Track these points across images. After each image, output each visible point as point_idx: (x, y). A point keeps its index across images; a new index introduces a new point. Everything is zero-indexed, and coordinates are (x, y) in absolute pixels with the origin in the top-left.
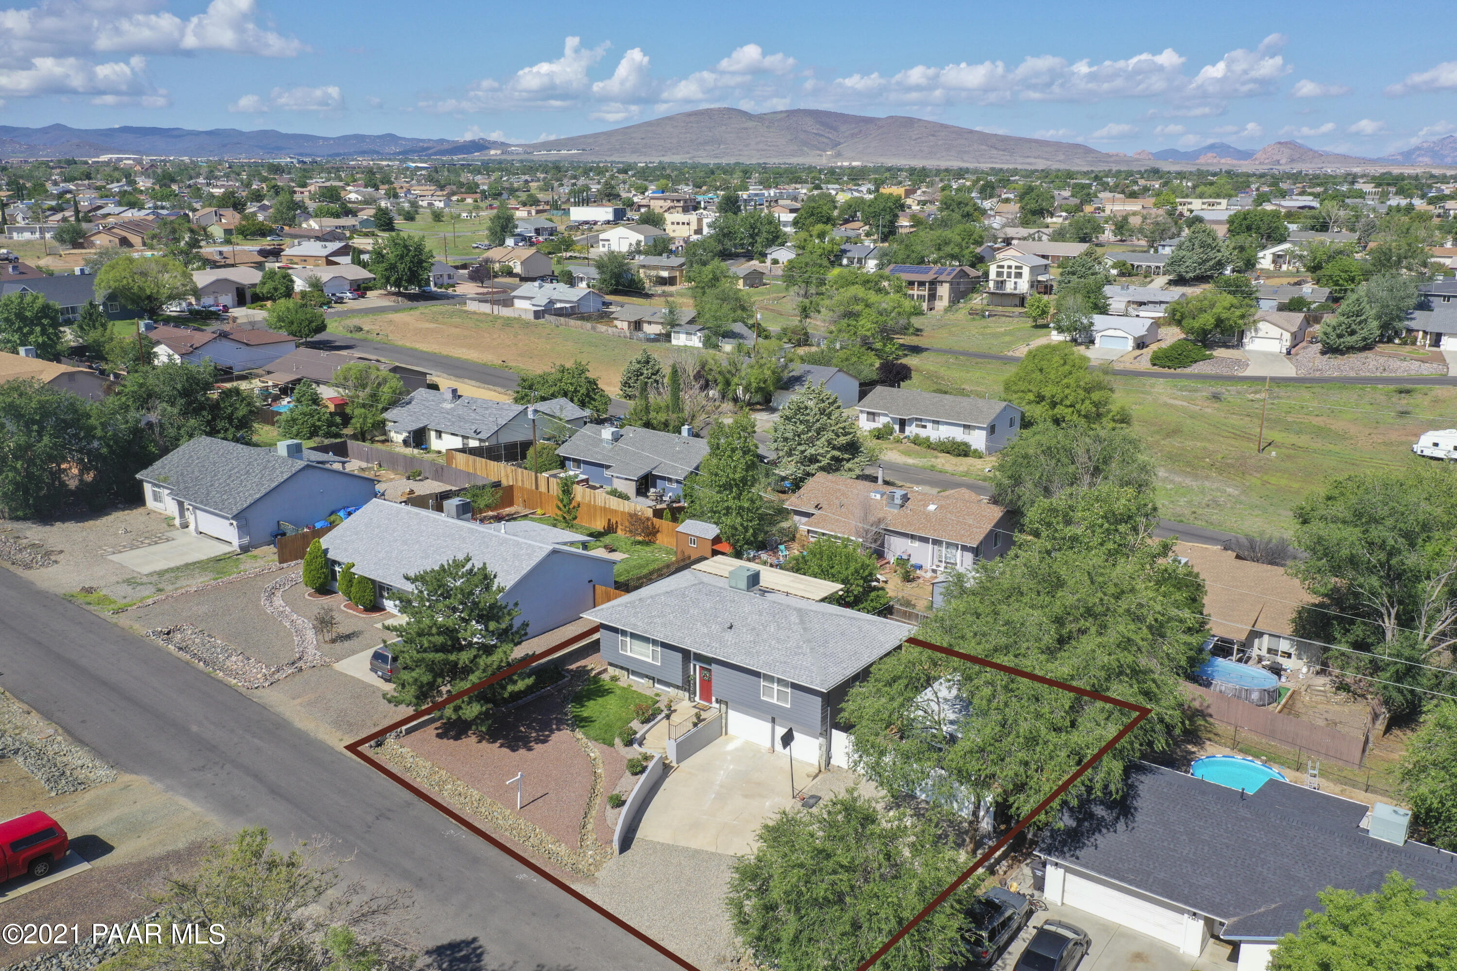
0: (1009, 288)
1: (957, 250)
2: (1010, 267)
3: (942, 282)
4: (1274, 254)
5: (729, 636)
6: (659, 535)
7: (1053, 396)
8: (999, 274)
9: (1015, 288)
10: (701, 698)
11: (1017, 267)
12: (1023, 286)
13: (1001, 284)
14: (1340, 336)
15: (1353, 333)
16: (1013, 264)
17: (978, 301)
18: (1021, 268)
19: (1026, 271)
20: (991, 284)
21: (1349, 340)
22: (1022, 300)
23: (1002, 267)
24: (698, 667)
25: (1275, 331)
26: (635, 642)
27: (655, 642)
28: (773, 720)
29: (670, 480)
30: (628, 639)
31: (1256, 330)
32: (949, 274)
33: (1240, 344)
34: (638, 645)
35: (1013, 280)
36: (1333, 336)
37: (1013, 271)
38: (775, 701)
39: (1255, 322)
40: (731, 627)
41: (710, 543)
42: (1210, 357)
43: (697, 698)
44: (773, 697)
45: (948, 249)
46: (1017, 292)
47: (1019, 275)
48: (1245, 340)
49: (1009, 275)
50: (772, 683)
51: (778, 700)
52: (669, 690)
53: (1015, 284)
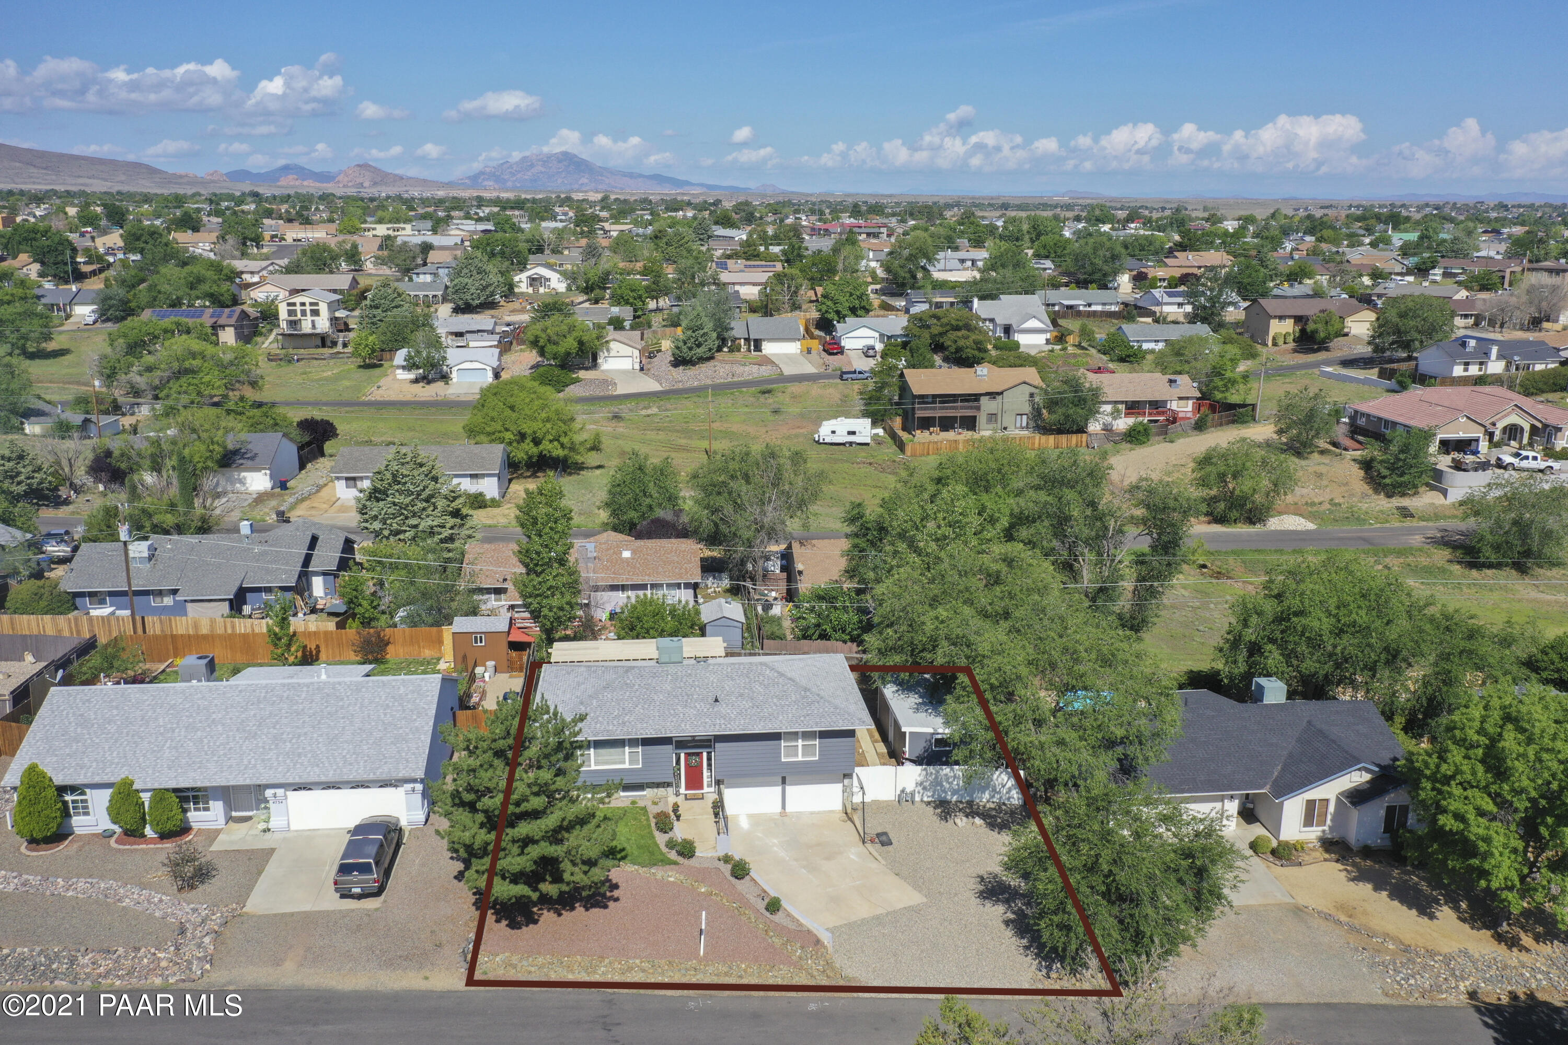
0: (306, 327)
2: (303, 304)
3: (223, 327)
4: (529, 277)
5: (722, 708)
7: (535, 432)
8: (291, 313)
9: (314, 326)
10: (687, 788)
11: (311, 304)
12: (323, 324)
13: (293, 324)
14: (690, 349)
15: (699, 346)
16: (307, 300)
17: (269, 343)
18: (317, 304)
19: (323, 308)
20: (283, 325)
21: (700, 351)
22: (323, 341)
23: (294, 304)
24: (682, 757)
25: (628, 350)
26: (602, 751)
27: (633, 742)
28: (784, 781)
29: (268, 590)
30: (592, 751)
31: (608, 350)
32: (230, 316)
33: (595, 365)
34: (605, 752)
35: (309, 318)
36: (684, 348)
37: (308, 308)
38: (800, 758)
39: (607, 342)
40: (716, 700)
41: (505, 636)
42: (578, 380)
43: (683, 790)
44: (797, 755)
46: (318, 331)
47: (316, 313)
48: (599, 361)
49: (304, 313)
50: (797, 740)
51: (803, 755)
52: (644, 793)
53: (313, 322)
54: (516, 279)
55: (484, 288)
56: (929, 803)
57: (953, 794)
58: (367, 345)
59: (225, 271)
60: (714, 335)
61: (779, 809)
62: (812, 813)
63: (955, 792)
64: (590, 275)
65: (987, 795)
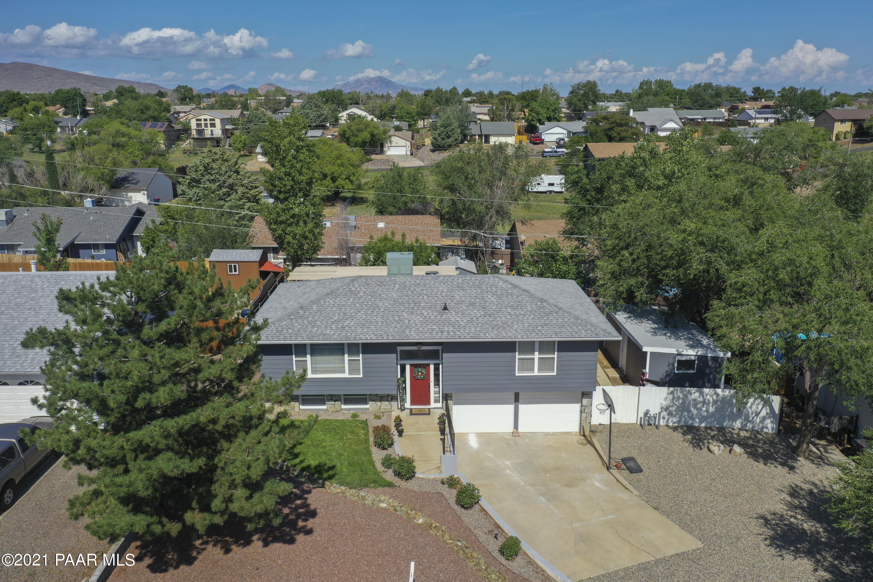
0: (207, 134)
1: (156, 113)
2: (206, 120)
5: (451, 316)
8: (198, 125)
9: (212, 134)
10: (412, 403)
11: (211, 120)
12: (218, 132)
13: (200, 132)
14: (443, 139)
15: (449, 137)
16: (208, 118)
17: (186, 144)
18: (214, 120)
19: (218, 122)
20: (194, 132)
21: (449, 141)
22: (218, 142)
23: (200, 120)
24: (408, 368)
25: (402, 142)
26: (319, 358)
27: (353, 348)
28: (517, 399)
30: (309, 357)
31: (391, 142)
32: (161, 127)
33: (382, 152)
35: (209, 128)
36: (439, 139)
37: (208, 122)
38: (536, 373)
39: (390, 136)
40: (445, 308)
41: (257, 265)
42: (371, 160)
43: (408, 405)
44: (533, 370)
45: (150, 113)
46: (214, 136)
47: (213, 125)
48: (385, 149)
49: (206, 125)
50: (532, 352)
51: (539, 370)
52: (367, 406)
53: (212, 131)
54: (340, 115)
55: (319, 117)
56: (675, 429)
57: (701, 422)
58: (241, 141)
59: (164, 105)
60: (459, 131)
61: (510, 428)
62: (546, 434)
63: (703, 419)
64: (383, 108)
65: (738, 424)
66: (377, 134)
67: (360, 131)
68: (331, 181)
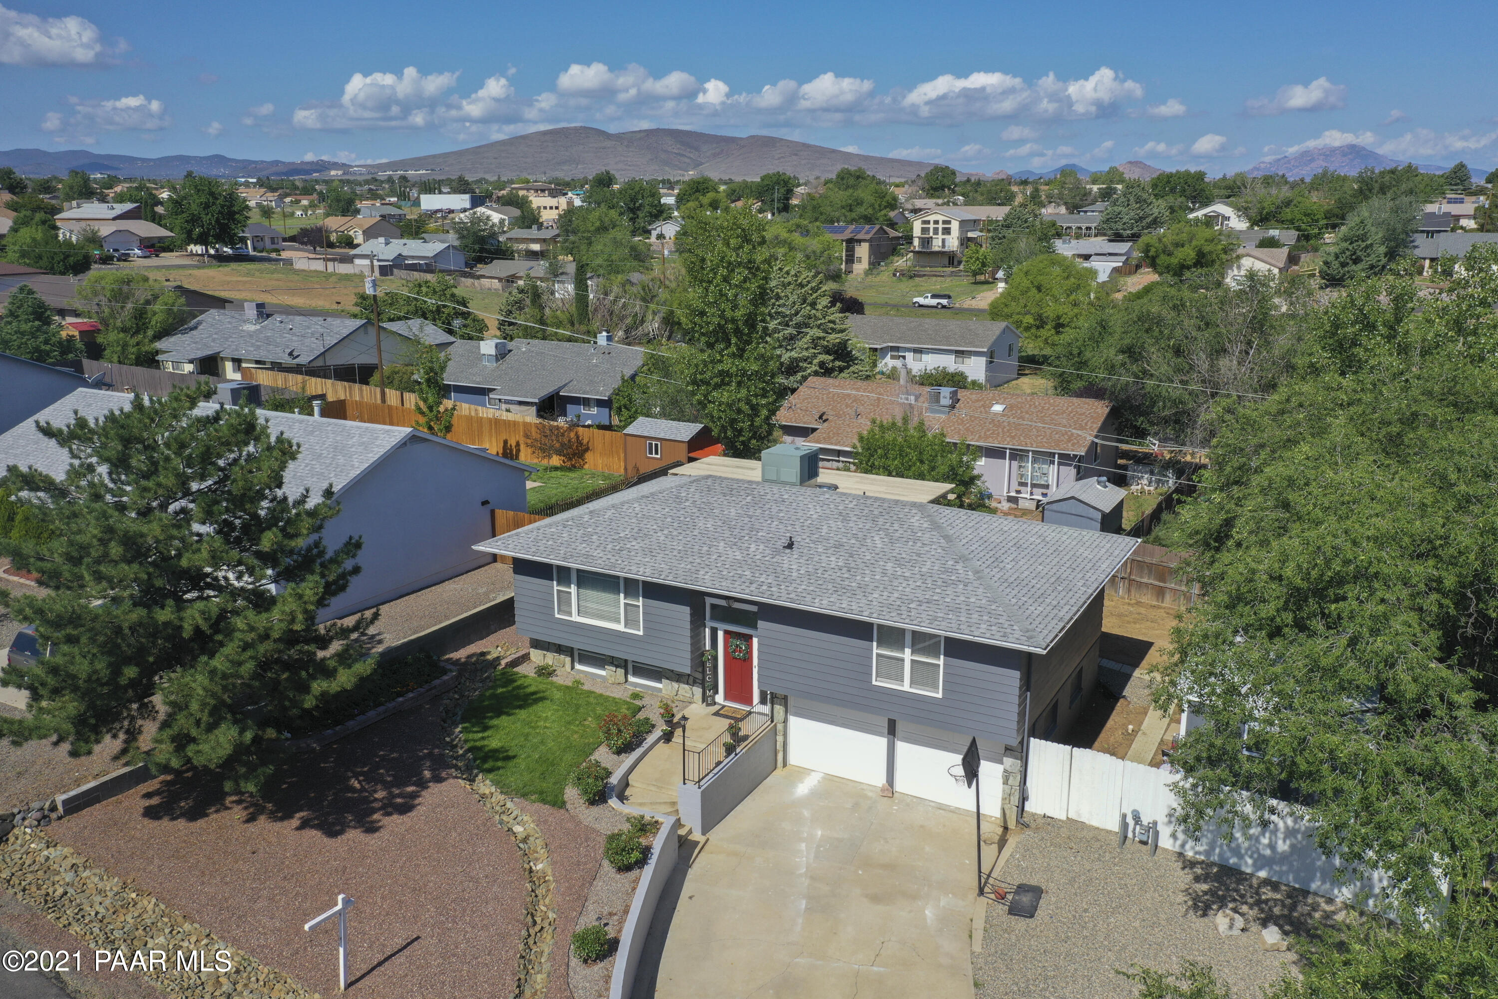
0: (936, 246)
1: (870, 211)
2: (936, 222)
3: (860, 241)
4: (1205, 214)
5: (790, 561)
6: (589, 456)
8: (925, 231)
9: (944, 246)
10: (726, 697)
11: (944, 222)
12: (953, 242)
13: (926, 242)
14: (1343, 265)
16: (941, 218)
17: (901, 262)
18: (949, 222)
19: (955, 226)
20: (916, 242)
22: (951, 259)
23: (928, 222)
24: (720, 634)
26: (587, 590)
27: (631, 586)
28: (892, 730)
29: (586, 402)
30: (573, 589)
32: (867, 233)
34: (596, 598)
35: (940, 236)
36: (1336, 264)
37: (940, 226)
38: (906, 687)
39: (1239, 257)
40: (790, 546)
41: (685, 446)
43: (720, 698)
44: (901, 680)
45: (861, 210)
46: (946, 249)
47: (947, 231)
49: (936, 231)
50: (902, 648)
51: (912, 683)
52: (660, 686)
53: (943, 241)
54: (1190, 217)
55: (1141, 219)
56: (1190, 864)
57: (1258, 867)
58: (978, 259)
59: (888, 198)
60: (1382, 249)
61: (880, 780)
63: (1261, 862)
64: (1266, 205)
65: (1345, 894)
66: (1210, 253)
67: (1179, 245)
68: (1053, 331)
